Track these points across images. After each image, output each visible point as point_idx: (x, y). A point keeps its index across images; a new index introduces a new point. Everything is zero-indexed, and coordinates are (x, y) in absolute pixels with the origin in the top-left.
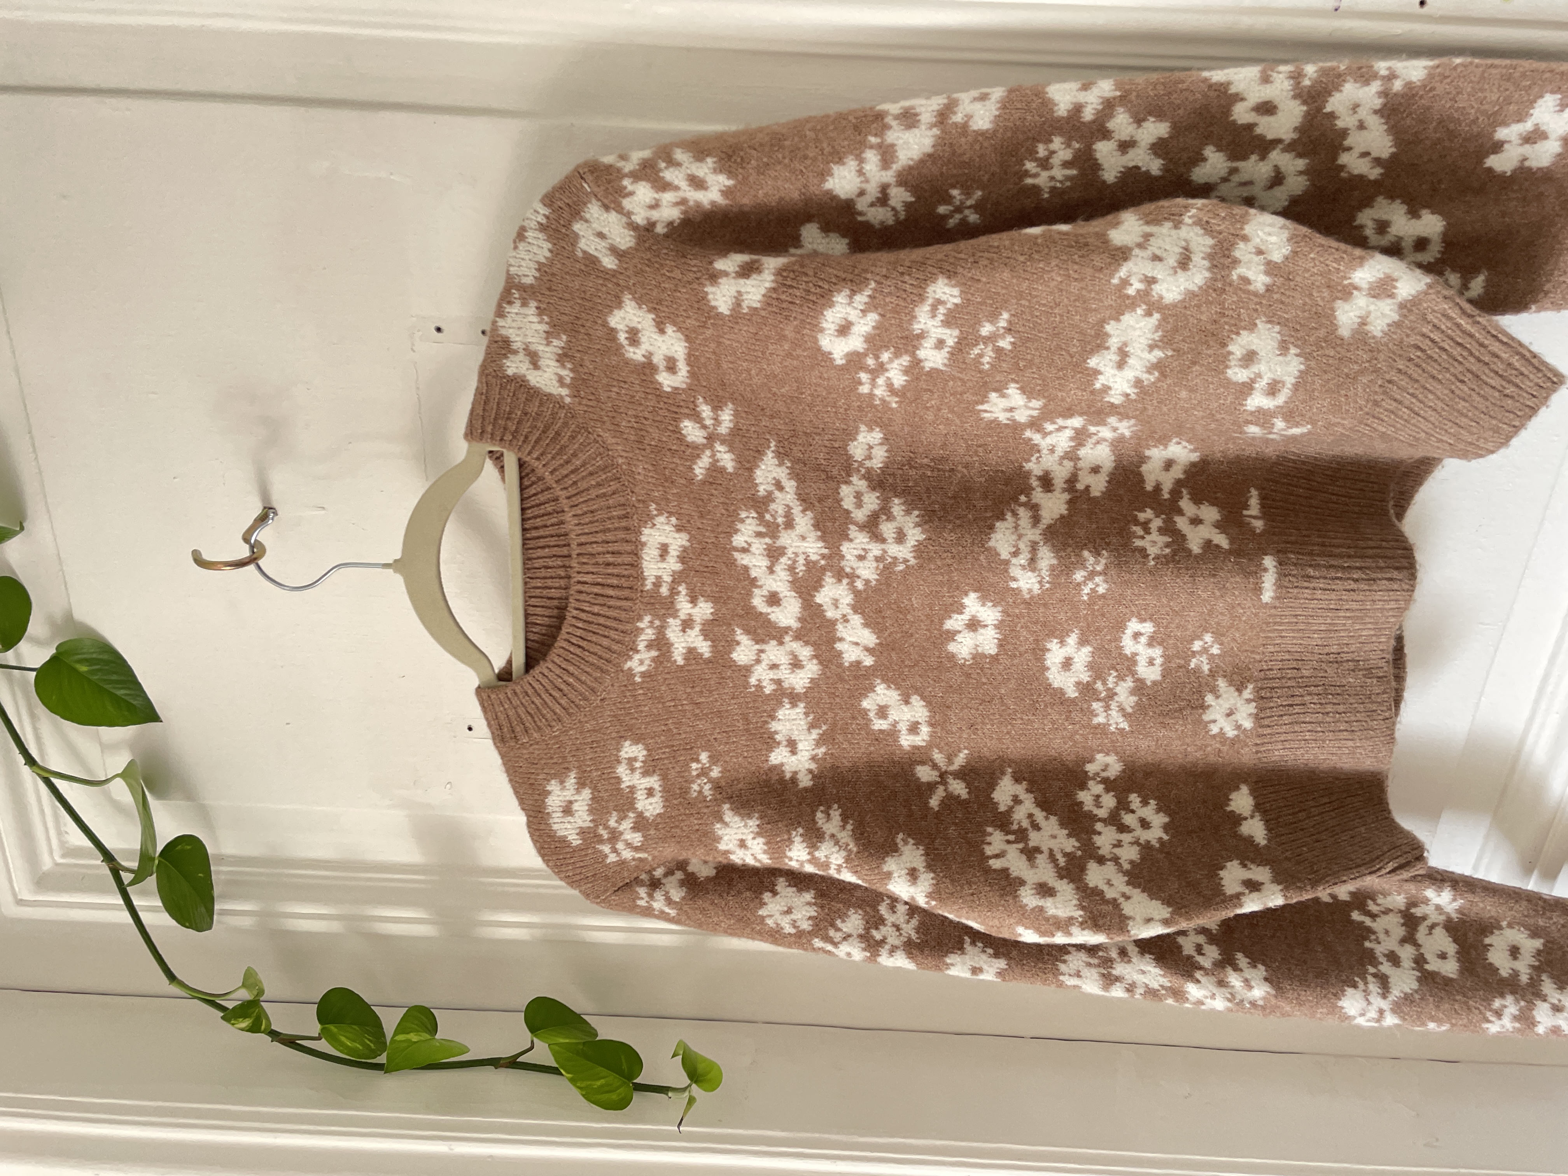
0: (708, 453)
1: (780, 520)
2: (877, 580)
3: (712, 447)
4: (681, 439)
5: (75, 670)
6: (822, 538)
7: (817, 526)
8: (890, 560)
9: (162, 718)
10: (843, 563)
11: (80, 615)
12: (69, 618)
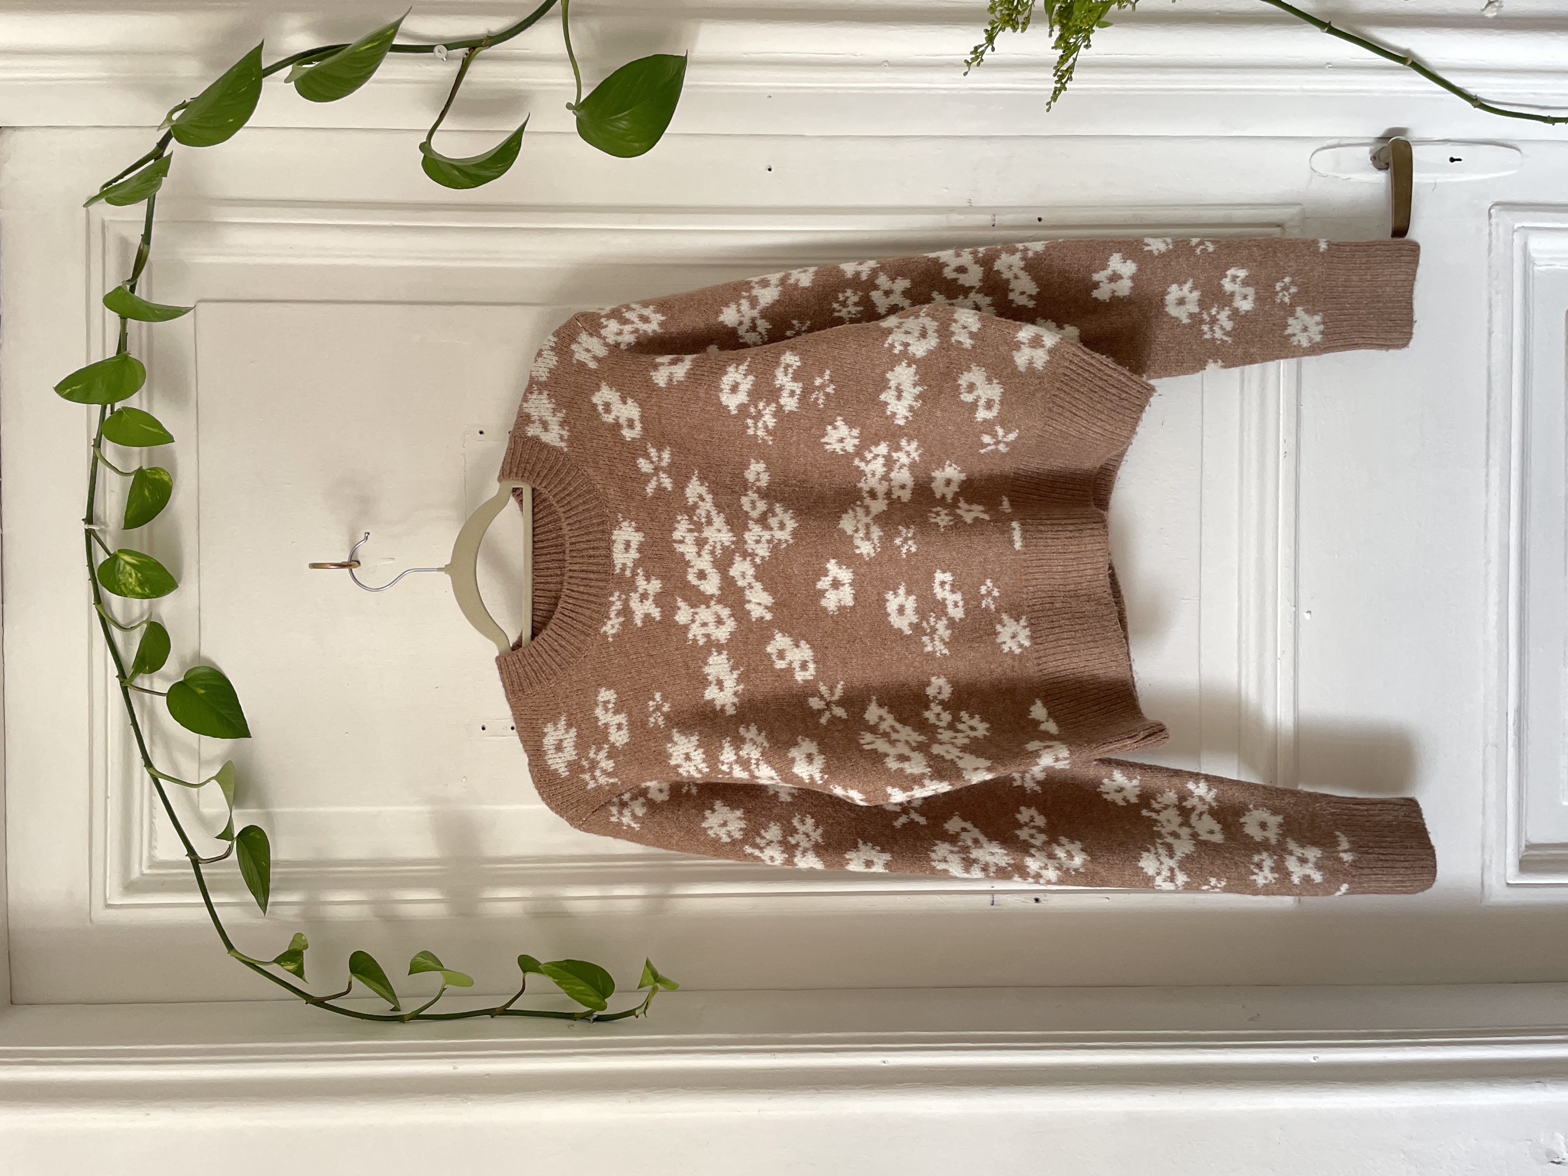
0: (655, 478)
1: (703, 520)
2: (769, 556)
3: (657, 475)
4: (638, 470)
5: (196, 693)
6: (731, 530)
7: (728, 522)
8: (776, 541)
9: (252, 735)
10: (746, 546)
11: (206, 652)
12: (198, 655)
